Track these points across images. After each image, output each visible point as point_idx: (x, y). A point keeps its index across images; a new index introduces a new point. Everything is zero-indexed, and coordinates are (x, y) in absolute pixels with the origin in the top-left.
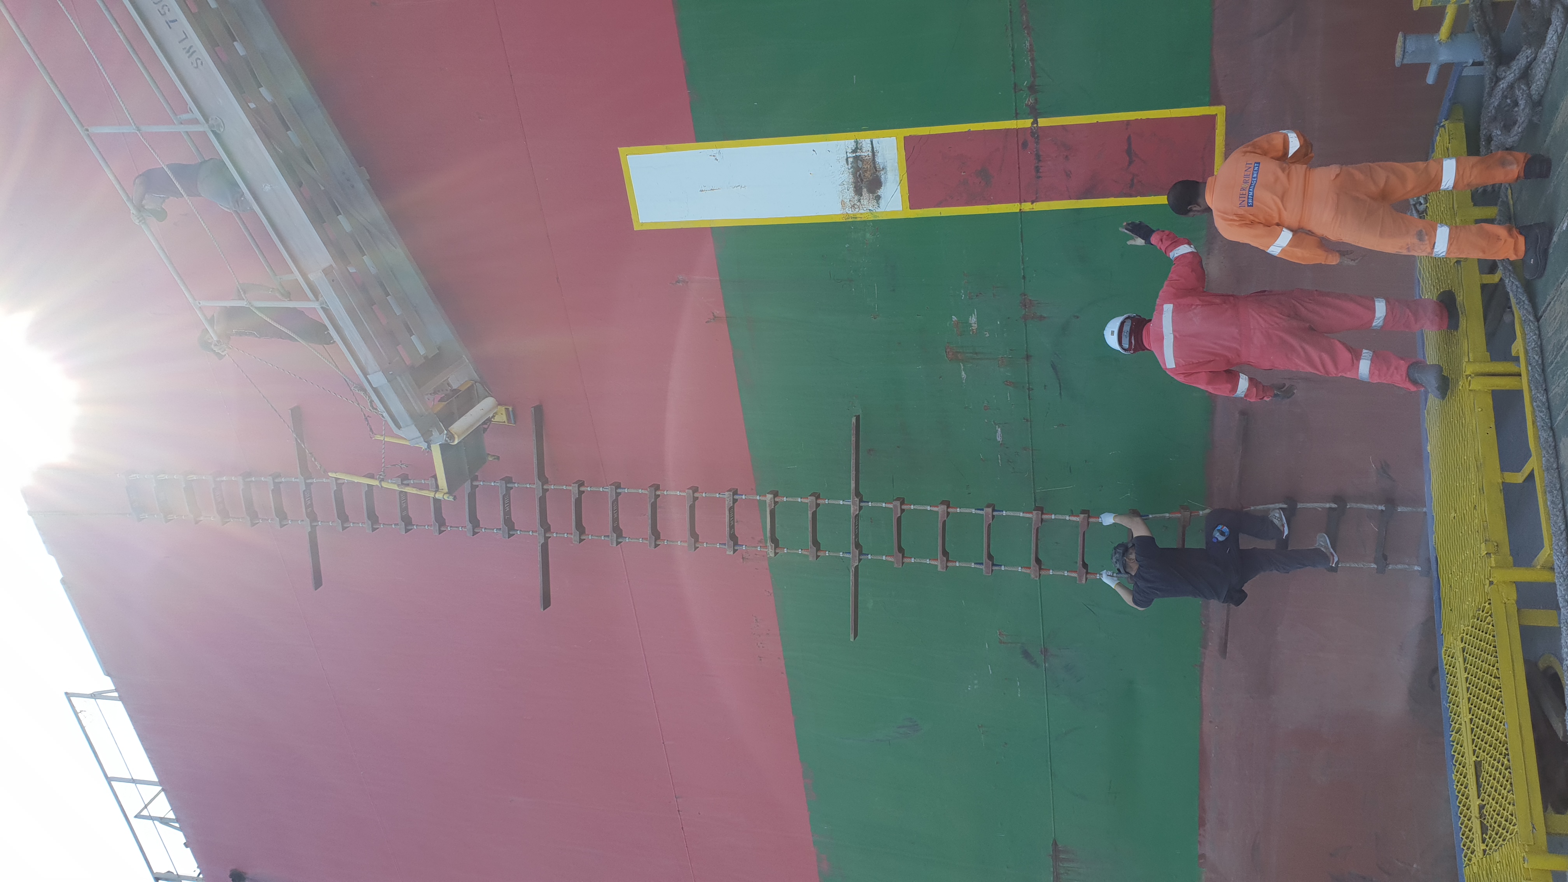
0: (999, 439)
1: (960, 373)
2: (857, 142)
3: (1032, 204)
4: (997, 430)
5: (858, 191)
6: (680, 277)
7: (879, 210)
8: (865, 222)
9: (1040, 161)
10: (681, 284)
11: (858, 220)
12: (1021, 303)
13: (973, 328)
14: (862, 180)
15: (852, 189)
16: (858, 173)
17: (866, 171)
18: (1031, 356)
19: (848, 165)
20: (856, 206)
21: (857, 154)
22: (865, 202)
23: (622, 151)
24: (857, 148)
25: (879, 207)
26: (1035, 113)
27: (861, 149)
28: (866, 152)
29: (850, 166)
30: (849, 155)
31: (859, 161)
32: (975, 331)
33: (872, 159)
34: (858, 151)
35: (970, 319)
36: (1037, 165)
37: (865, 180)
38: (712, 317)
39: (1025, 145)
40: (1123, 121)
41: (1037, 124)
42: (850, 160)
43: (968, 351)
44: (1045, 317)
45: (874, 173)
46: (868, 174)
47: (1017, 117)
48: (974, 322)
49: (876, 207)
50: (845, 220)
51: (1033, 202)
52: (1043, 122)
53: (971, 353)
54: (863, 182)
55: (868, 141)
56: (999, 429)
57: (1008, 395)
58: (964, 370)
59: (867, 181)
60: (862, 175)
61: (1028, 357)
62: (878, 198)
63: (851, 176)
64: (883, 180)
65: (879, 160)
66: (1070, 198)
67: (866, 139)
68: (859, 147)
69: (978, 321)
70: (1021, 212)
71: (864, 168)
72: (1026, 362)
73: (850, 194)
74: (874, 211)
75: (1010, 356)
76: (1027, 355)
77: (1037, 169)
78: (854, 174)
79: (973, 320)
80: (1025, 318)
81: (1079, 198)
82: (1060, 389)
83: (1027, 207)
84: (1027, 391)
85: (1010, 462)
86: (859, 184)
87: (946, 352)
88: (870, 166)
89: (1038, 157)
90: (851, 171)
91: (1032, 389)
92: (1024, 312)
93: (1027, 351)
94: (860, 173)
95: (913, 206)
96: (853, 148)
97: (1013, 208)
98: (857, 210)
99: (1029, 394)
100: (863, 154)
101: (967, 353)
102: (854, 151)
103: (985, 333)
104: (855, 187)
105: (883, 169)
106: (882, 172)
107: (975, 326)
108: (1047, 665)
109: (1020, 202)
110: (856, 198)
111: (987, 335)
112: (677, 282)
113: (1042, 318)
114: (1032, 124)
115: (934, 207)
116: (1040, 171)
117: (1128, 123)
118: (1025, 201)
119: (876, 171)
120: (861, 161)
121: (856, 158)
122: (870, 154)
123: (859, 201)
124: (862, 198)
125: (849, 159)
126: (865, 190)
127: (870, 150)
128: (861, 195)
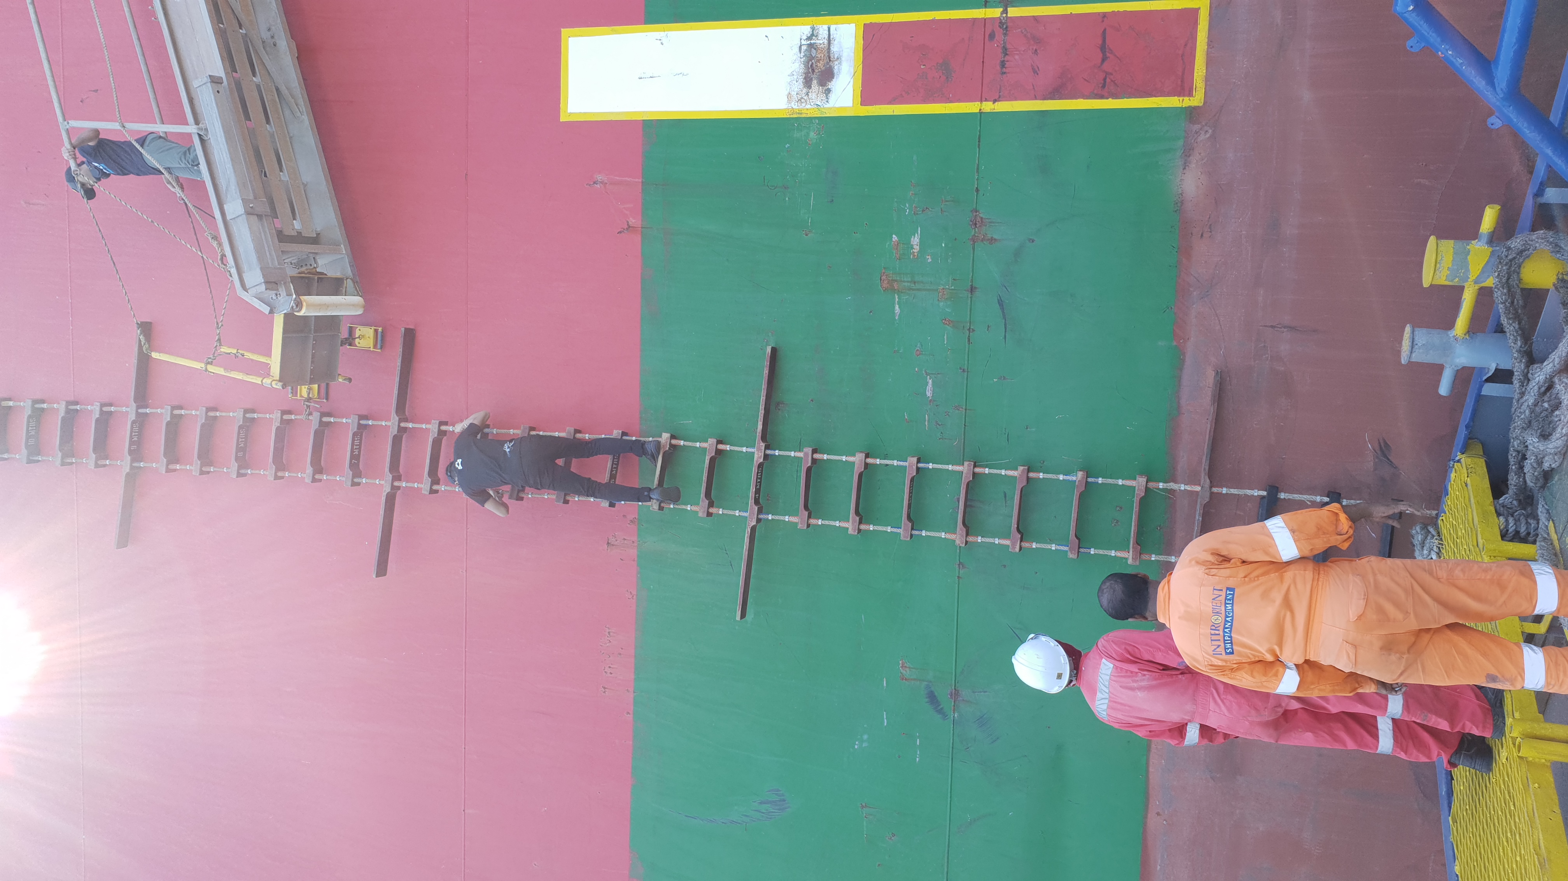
0: (929, 394)
1: (894, 307)
2: (813, 29)
3: (993, 103)
4: (928, 382)
5: (808, 83)
6: (599, 177)
7: (828, 106)
8: (810, 119)
9: (1007, 54)
10: (598, 186)
11: (803, 116)
12: (971, 221)
13: (915, 251)
14: (813, 71)
15: (801, 80)
16: (810, 63)
17: (818, 61)
18: (976, 288)
19: (800, 53)
20: (803, 100)
21: (812, 42)
22: (812, 95)
23: (564, 31)
24: (812, 35)
25: (827, 102)
26: (1005, 2)
27: (817, 36)
28: (821, 41)
29: (803, 54)
30: (803, 42)
31: (813, 49)
32: (916, 254)
33: (827, 48)
34: (814, 38)
35: (912, 239)
36: (1003, 59)
37: (816, 71)
38: (626, 226)
39: (992, 36)
40: (1099, 14)
41: (1007, 13)
42: (804, 48)
43: (905, 279)
44: (995, 240)
45: (828, 63)
46: (820, 65)
47: (986, 5)
48: (916, 243)
49: (825, 101)
50: (789, 116)
51: (995, 101)
52: (1013, 12)
53: (908, 282)
54: (815, 73)
55: (825, 27)
56: (930, 381)
57: (945, 337)
58: (899, 303)
59: (819, 72)
60: (814, 66)
61: (972, 289)
62: (828, 91)
63: (803, 66)
64: (836, 71)
65: (834, 49)
66: (1035, 98)
67: (822, 25)
68: (815, 33)
69: (921, 243)
70: (981, 113)
71: (817, 57)
72: (970, 296)
73: (800, 83)
74: (822, 107)
75: (953, 288)
76: (972, 286)
77: (1003, 64)
78: (806, 64)
79: (915, 240)
80: (974, 240)
81: (1044, 98)
82: (1005, 332)
83: (988, 107)
84: (968, 332)
85: (939, 425)
86: (809, 75)
87: (881, 280)
88: (824, 56)
89: (1005, 51)
90: (802, 60)
91: (974, 330)
92: (973, 233)
93: (972, 281)
94: (812, 63)
95: (863, 103)
96: (809, 35)
97: (972, 107)
98: (803, 105)
99: (969, 336)
100: (818, 42)
101: (904, 282)
102: (809, 38)
103: (927, 257)
104: (805, 78)
105: (838, 59)
106: (836, 63)
107: (916, 249)
108: (956, 716)
109: (981, 101)
110: (805, 90)
111: (930, 260)
112: (594, 183)
113: (992, 240)
114: (1002, 13)
115: (888, 104)
116: (1006, 66)
117: (1104, 15)
118: (986, 100)
119: (830, 61)
120: (815, 49)
121: (811, 46)
122: (826, 42)
123: (807, 94)
124: (810, 91)
125: (802, 47)
126: (815, 82)
127: (826, 37)
128: (810, 87)
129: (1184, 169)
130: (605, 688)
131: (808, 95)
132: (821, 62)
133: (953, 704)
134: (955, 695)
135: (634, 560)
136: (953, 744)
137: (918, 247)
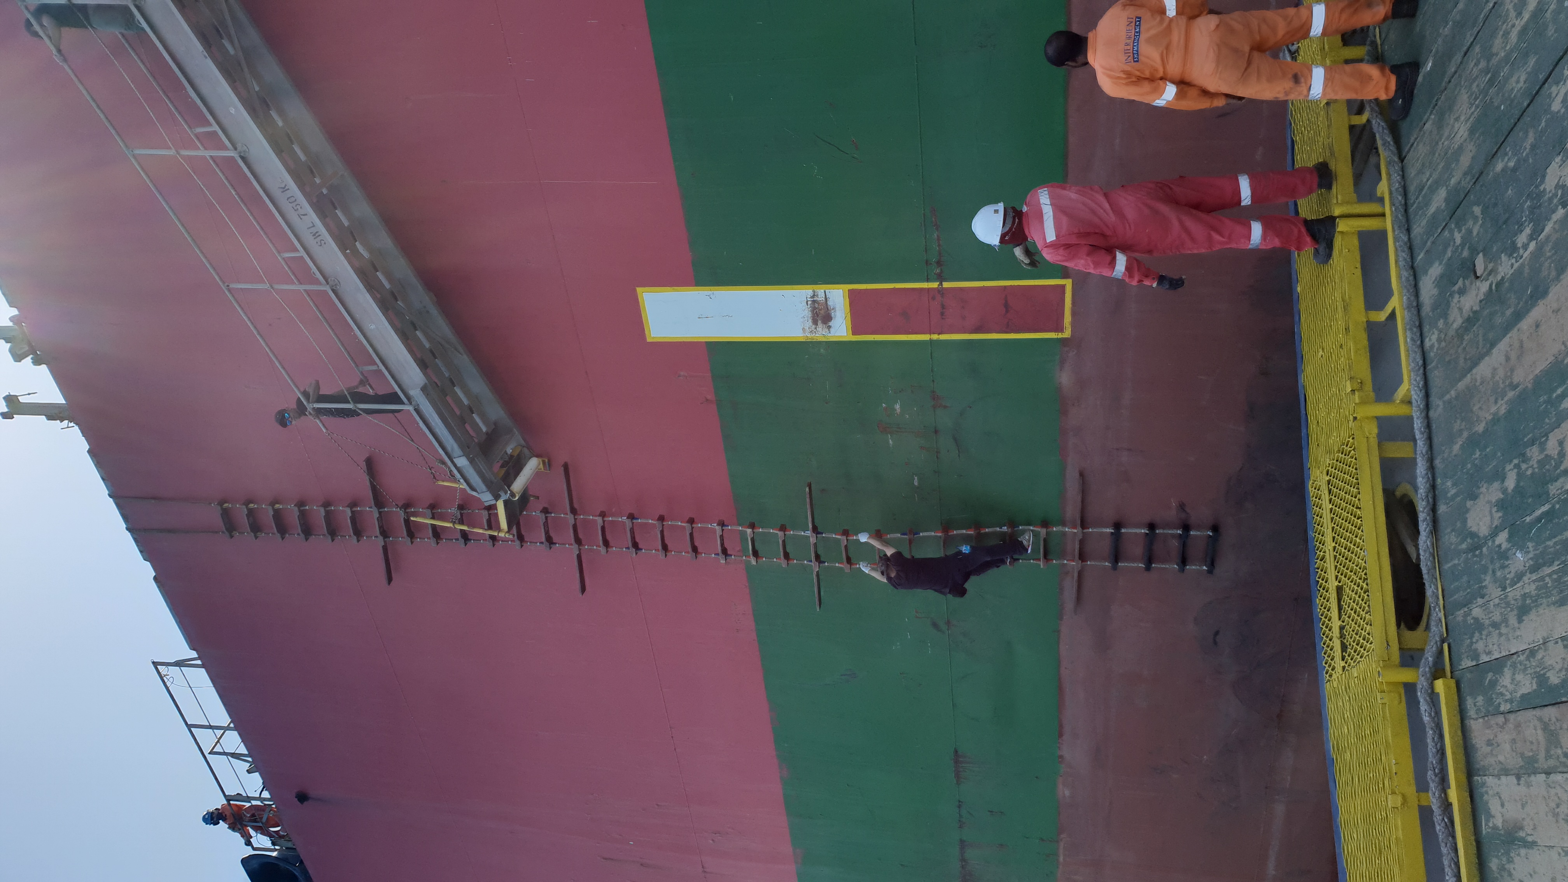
0: (916, 484)
1: (889, 441)
2: (814, 292)
3: (938, 335)
4: (914, 478)
5: (815, 322)
6: (682, 373)
7: (830, 335)
8: (820, 342)
11: (815, 341)
12: (932, 397)
14: (818, 315)
15: (810, 321)
16: (815, 311)
17: (821, 310)
18: (938, 431)
19: (807, 305)
20: (813, 332)
21: (814, 299)
22: (820, 329)
23: (639, 290)
24: (814, 295)
25: (830, 333)
26: (941, 278)
27: (817, 296)
28: (821, 297)
29: (809, 306)
30: (808, 299)
32: (898, 414)
33: (825, 303)
34: (815, 297)
35: (895, 406)
36: (942, 311)
37: (820, 315)
38: (705, 400)
39: (934, 298)
40: (1000, 286)
41: (942, 285)
42: (809, 303)
43: (894, 427)
44: (948, 407)
45: (827, 311)
46: (822, 312)
47: (928, 280)
49: (828, 333)
50: (805, 341)
52: (946, 285)
53: (896, 428)
54: (819, 317)
55: (823, 291)
57: (922, 456)
58: (891, 439)
60: (818, 313)
61: (936, 432)
62: (829, 327)
63: (810, 313)
64: (833, 316)
65: (830, 303)
66: (965, 333)
67: (821, 290)
68: (816, 294)
69: (901, 408)
70: (931, 341)
71: (819, 308)
72: (935, 435)
73: (810, 323)
74: (826, 336)
75: (924, 431)
76: (935, 430)
77: (942, 314)
78: (812, 311)
79: (897, 407)
80: (934, 407)
81: (971, 333)
82: (959, 452)
83: (935, 337)
84: (936, 453)
85: (924, 499)
86: (815, 318)
87: (878, 427)
88: (824, 307)
89: (943, 307)
90: (809, 310)
91: (939, 452)
92: (933, 403)
93: (935, 428)
94: (817, 311)
95: (854, 333)
96: (812, 295)
97: (925, 337)
98: (814, 334)
99: (937, 455)
100: (818, 299)
102: (813, 297)
103: (906, 415)
104: (813, 320)
105: (833, 309)
106: (833, 311)
107: (898, 411)
108: (949, 632)
109: (930, 334)
110: (814, 326)
111: (908, 417)
112: (678, 377)
113: (945, 407)
114: (938, 285)
115: (869, 335)
116: (944, 315)
117: (1005, 287)
118: (934, 333)
120: (817, 303)
121: (814, 302)
122: (824, 299)
123: (816, 328)
124: (818, 327)
126: (820, 322)
127: (824, 296)
128: (817, 325)
129: (1061, 371)
133: (947, 627)
134: (948, 623)
136: (949, 644)
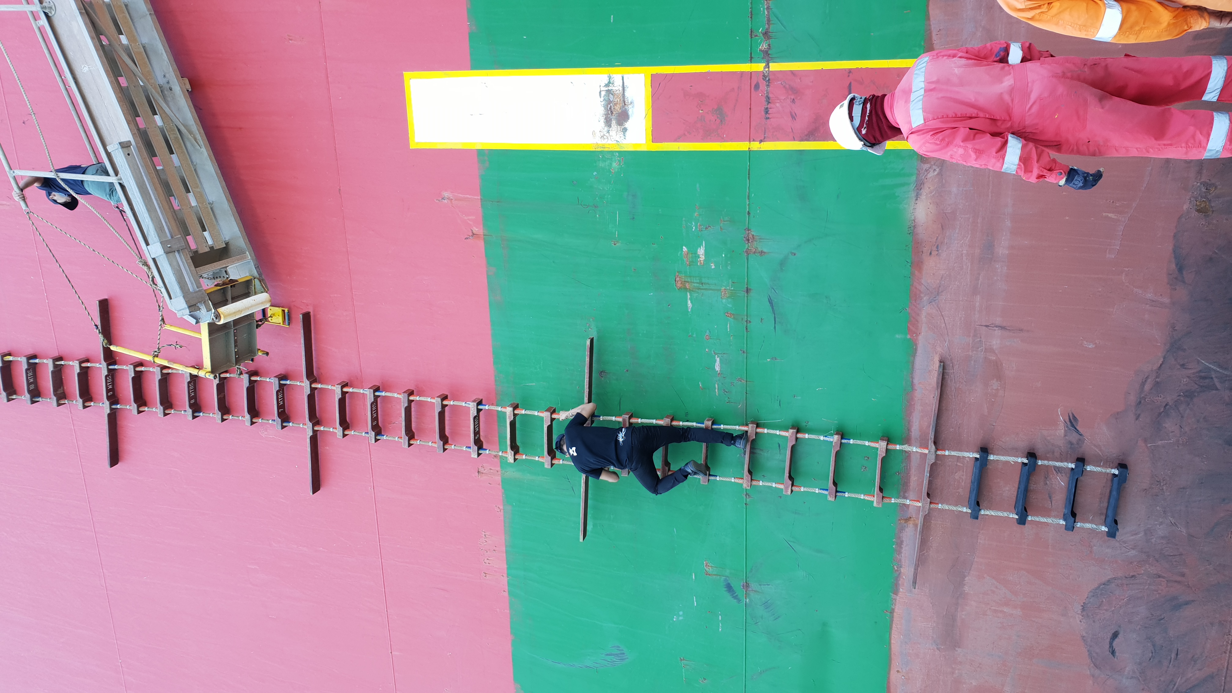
0: (717, 368)
1: (687, 302)
2: (610, 78)
3: (760, 143)
4: (716, 360)
5: (608, 123)
6: (446, 194)
7: (625, 142)
8: (612, 152)
9: (769, 102)
10: (446, 201)
11: (606, 150)
12: (745, 238)
13: (701, 259)
14: (612, 112)
15: (602, 120)
16: (609, 106)
17: (616, 104)
18: (750, 289)
19: (601, 97)
20: (605, 137)
21: (609, 88)
22: (613, 133)
23: (407, 75)
24: (609, 82)
25: (625, 138)
26: (767, 57)
27: (613, 83)
28: (617, 87)
30: (602, 89)
31: (610, 95)
32: (702, 262)
33: (622, 94)
34: (611, 85)
35: (699, 250)
36: (766, 107)
37: (614, 113)
38: (471, 234)
39: (757, 86)
40: (845, 70)
41: (769, 68)
42: (603, 93)
43: (695, 281)
44: (765, 253)
45: (623, 107)
46: (618, 108)
47: (751, 60)
48: (702, 253)
49: (623, 138)
50: (594, 150)
51: (761, 141)
52: (775, 67)
53: (697, 283)
54: (613, 115)
55: (620, 76)
56: (718, 359)
57: (728, 326)
58: (691, 299)
59: (616, 114)
60: (612, 108)
61: (748, 291)
62: (625, 130)
63: (603, 108)
64: (630, 113)
65: (628, 95)
66: (794, 140)
67: (617, 76)
68: (611, 81)
69: (706, 253)
70: (750, 151)
71: (614, 101)
72: (746, 295)
73: (601, 124)
74: (621, 143)
75: (732, 289)
76: (747, 288)
77: (767, 111)
78: (606, 107)
79: (701, 251)
80: (748, 252)
81: (802, 140)
82: (775, 323)
83: (755, 146)
84: (746, 323)
85: (726, 392)
86: (609, 116)
87: (675, 281)
88: (620, 100)
89: (768, 100)
90: (602, 103)
91: (750, 322)
92: (746, 247)
93: (747, 284)
94: (611, 106)
95: (655, 139)
96: (607, 83)
97: (742, 146)
98: (606, 140)
99: (747, 326)
100: (613, 88)
101: (693, 283)
102: (607, 85)
103: (711, 265)
104: (606, 119)
105: (631, 103)
106: (630, 106)
108: (747, 601)
109: (750, 141)
110: (606, 129)
111: (713, 267)
112: (443, 199)
113: (762, 253)
114: (764, 68)
115: (674, 142)
116: (769, 112)
117: (850, 71)
118: (754, 141)
119: (625, 104)
120: (612, 94)
121: (609, 92)
122: (621, 89)
124: (611, 129)
126: (614, 122)
127: (621, 84)
128: (610, 126)
129: (917, 200)
130: (485, 573)
131: (609, 133)
132: (618, 106)
133: (745, 592)
134: (747, 586)
135: (499, 484)
136: (746, 620)
137: (703, 257)
